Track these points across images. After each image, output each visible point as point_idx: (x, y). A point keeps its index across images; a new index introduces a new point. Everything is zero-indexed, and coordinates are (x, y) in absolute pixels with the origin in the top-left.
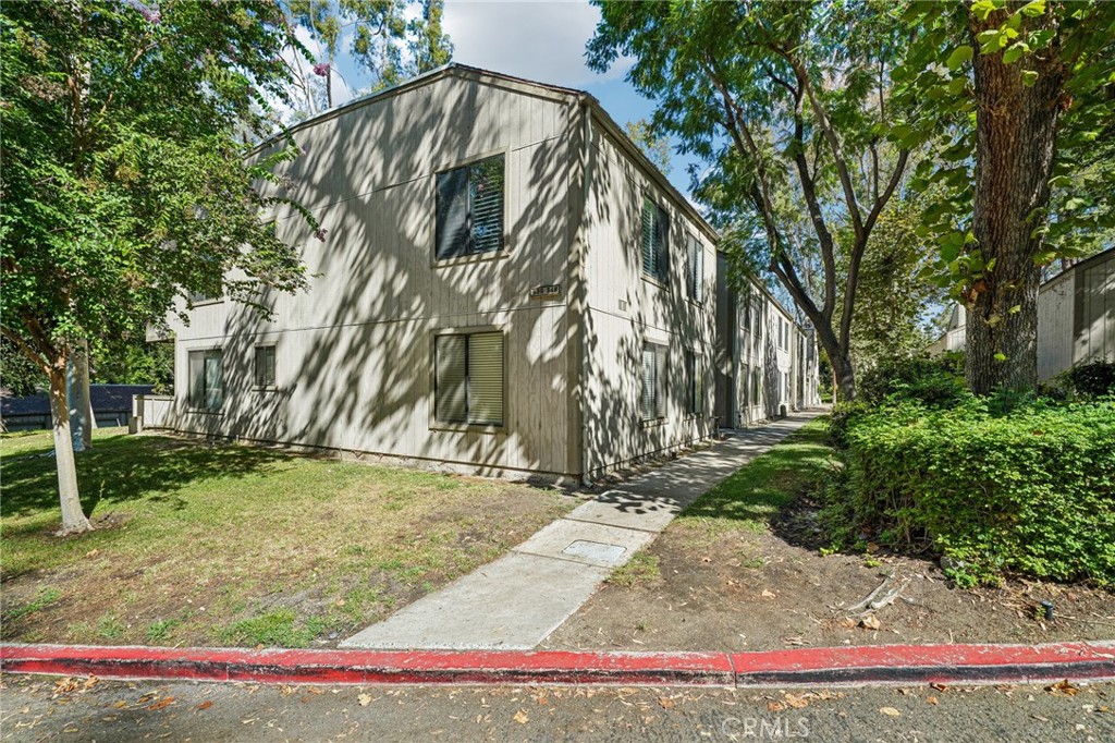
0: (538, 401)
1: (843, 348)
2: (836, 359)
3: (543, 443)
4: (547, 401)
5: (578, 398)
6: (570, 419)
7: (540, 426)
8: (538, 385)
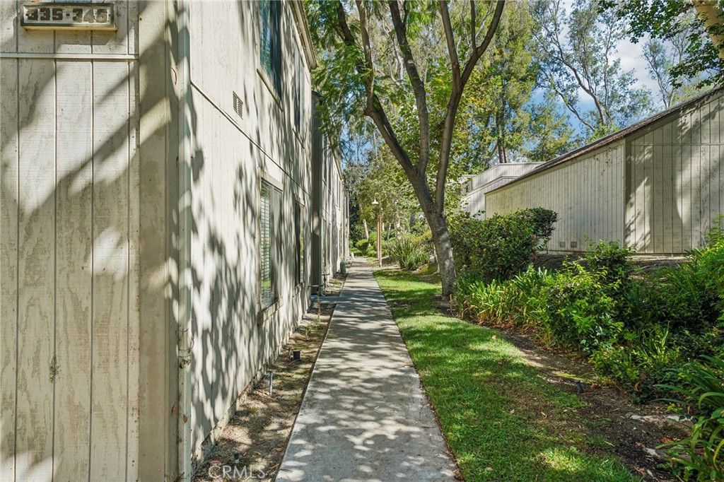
0: (47, 305)
1: (439, 205)
2: (433, 216)
3: (64, 416)
4: (77, 303)
5: (169, 292)
6: (145, 349)
7: (54, 370)
8: (46, 262)
